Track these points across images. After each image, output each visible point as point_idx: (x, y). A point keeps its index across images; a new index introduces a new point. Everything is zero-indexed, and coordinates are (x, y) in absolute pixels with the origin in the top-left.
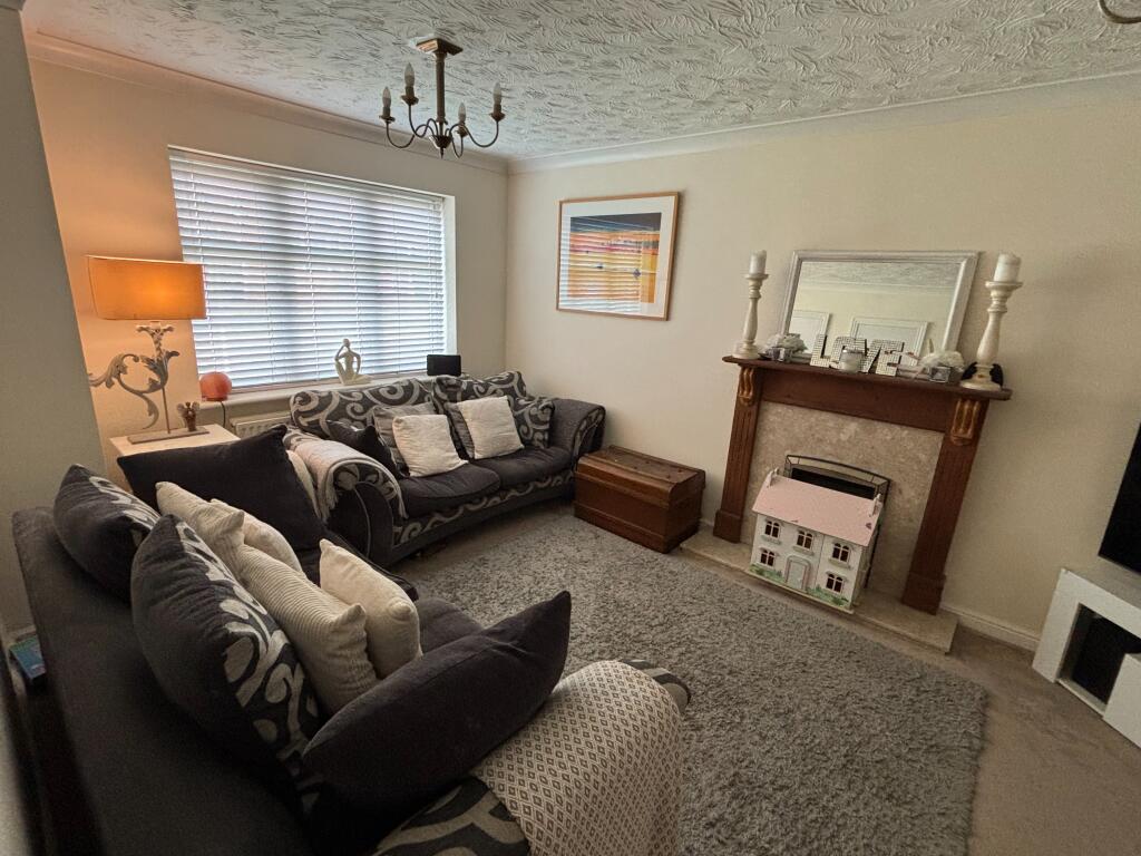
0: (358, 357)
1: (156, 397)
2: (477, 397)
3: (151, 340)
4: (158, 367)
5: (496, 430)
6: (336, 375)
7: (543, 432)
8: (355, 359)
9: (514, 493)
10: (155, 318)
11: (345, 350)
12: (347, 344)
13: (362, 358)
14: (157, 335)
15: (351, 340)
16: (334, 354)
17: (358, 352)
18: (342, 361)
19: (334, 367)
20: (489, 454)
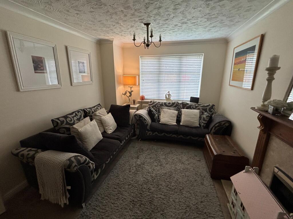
0: (171, 95)
1: (130, 98)
2: (191, 109)
3: (130, 89)
4: (130, 93)
5: (190, 119)
6: (165, 99)
7: (204, 123)
8: (170, 96)
9: (181, 136)
10: (131, 85)
11: (168, 94)
12: (169, 92)
13: (172, 96)
14: (131, 88)
15: (170, 91)
16: (165, 94)
17: (171, 94)
18: (167, 96)
19: (165, 97)
20: (184, 124)
